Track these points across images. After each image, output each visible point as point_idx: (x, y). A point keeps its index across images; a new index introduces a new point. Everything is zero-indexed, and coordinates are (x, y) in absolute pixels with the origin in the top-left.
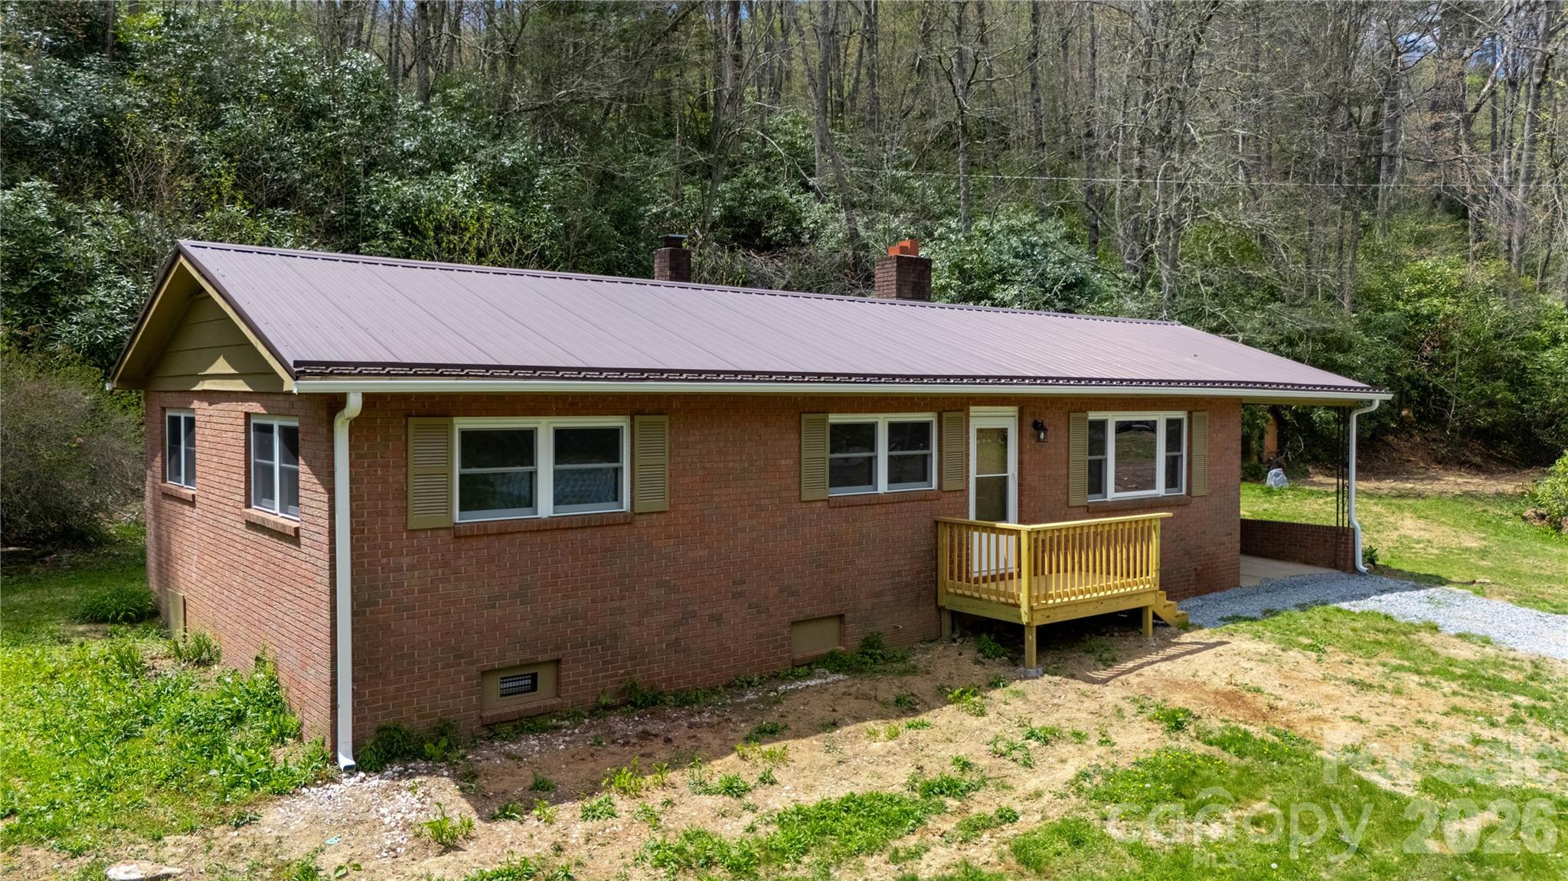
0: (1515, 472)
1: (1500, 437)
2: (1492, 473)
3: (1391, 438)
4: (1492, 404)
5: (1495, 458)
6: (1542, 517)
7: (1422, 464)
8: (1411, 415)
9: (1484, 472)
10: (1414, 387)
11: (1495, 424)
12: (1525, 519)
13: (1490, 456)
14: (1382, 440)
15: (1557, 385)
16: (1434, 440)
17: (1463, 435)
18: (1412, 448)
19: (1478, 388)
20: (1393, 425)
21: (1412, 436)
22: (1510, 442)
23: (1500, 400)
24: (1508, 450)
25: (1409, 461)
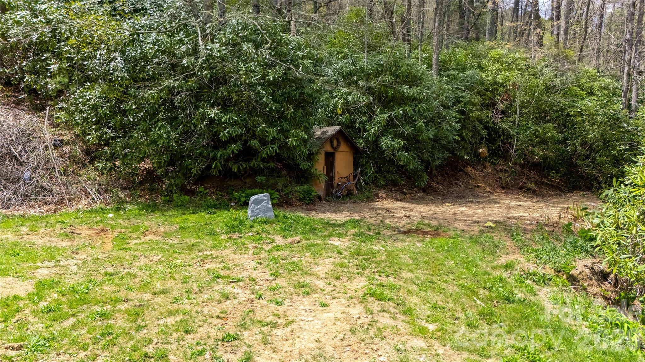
0: (561, 195)
1: (550, 168)
2: (543, 197)
3: (470, 169)
4: (543, 142)
5: (547, 185)
6: (603, 276)
7: (488, 189)
8: (486, 151)
9: (537, 195)
10: (486, 127)
11: (545, 158)
12: (573, 279)
13: (543, 183)
14: (463, 171)
15: (593, 124)
16: (501, 171)
17: (523, 166)
18: (484, 177)
19: (533, 128)
20: (466, 157)
21: (485, 167)
22: (557, 172)
23: (549, 138)
24: (556, 178)
25: (478, 187)
